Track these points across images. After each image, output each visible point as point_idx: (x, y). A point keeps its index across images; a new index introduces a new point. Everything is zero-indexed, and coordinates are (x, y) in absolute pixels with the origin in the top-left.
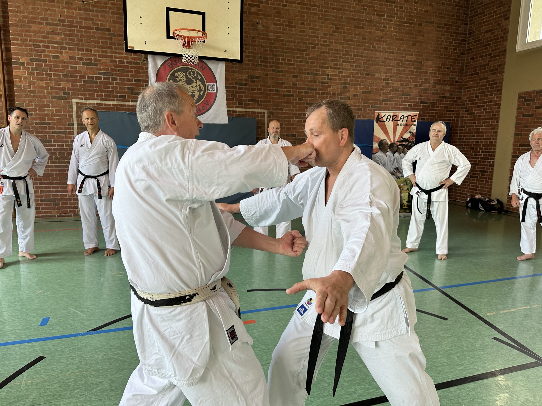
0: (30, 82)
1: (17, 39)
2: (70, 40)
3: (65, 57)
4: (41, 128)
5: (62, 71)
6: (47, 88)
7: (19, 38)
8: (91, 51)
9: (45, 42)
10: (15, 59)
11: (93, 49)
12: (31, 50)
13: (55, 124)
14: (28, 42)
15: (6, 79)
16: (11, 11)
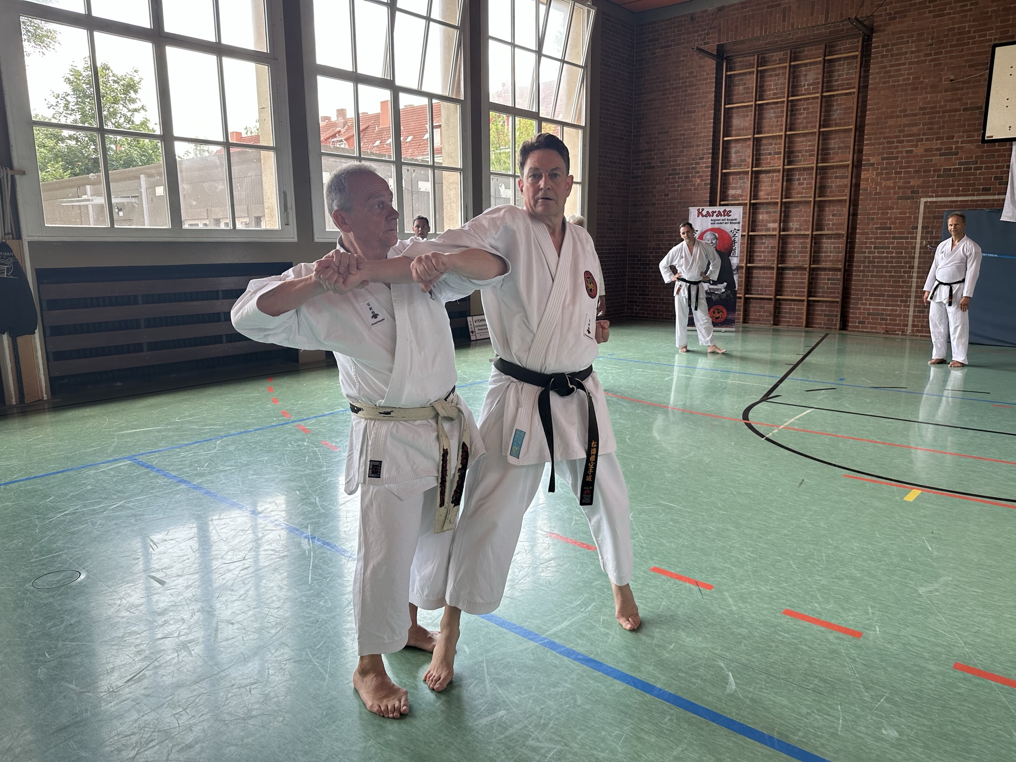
0: (877, 184)
1: (870, 139)
2: (929, 129)
3: (919, 150)
4: (881, 233)
5: (914, 167)
6: (894, 188)
7: (873, 137)
8: (953, 137)
9: (899, 137)
10: (866, 160)
11: (956, 135)
12: (883, 148)
13: (896, 228)
14: (882, 140)
15: (854, 182)
16: (870, 110)
